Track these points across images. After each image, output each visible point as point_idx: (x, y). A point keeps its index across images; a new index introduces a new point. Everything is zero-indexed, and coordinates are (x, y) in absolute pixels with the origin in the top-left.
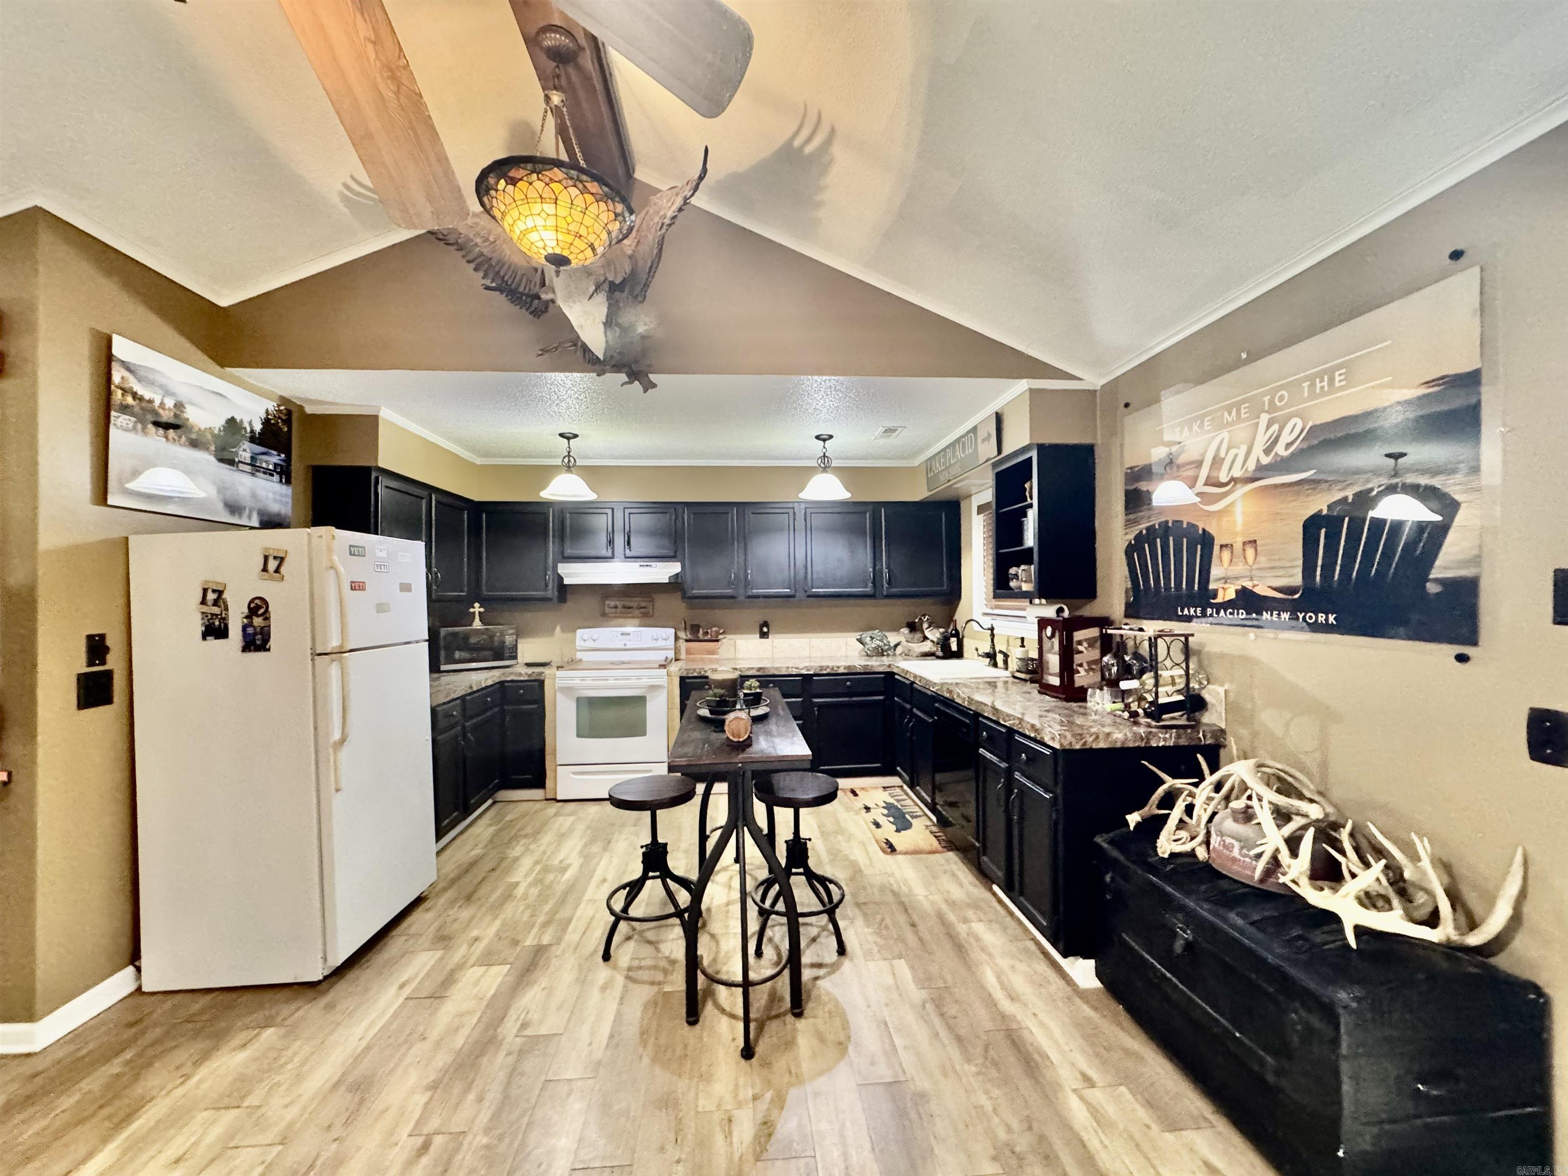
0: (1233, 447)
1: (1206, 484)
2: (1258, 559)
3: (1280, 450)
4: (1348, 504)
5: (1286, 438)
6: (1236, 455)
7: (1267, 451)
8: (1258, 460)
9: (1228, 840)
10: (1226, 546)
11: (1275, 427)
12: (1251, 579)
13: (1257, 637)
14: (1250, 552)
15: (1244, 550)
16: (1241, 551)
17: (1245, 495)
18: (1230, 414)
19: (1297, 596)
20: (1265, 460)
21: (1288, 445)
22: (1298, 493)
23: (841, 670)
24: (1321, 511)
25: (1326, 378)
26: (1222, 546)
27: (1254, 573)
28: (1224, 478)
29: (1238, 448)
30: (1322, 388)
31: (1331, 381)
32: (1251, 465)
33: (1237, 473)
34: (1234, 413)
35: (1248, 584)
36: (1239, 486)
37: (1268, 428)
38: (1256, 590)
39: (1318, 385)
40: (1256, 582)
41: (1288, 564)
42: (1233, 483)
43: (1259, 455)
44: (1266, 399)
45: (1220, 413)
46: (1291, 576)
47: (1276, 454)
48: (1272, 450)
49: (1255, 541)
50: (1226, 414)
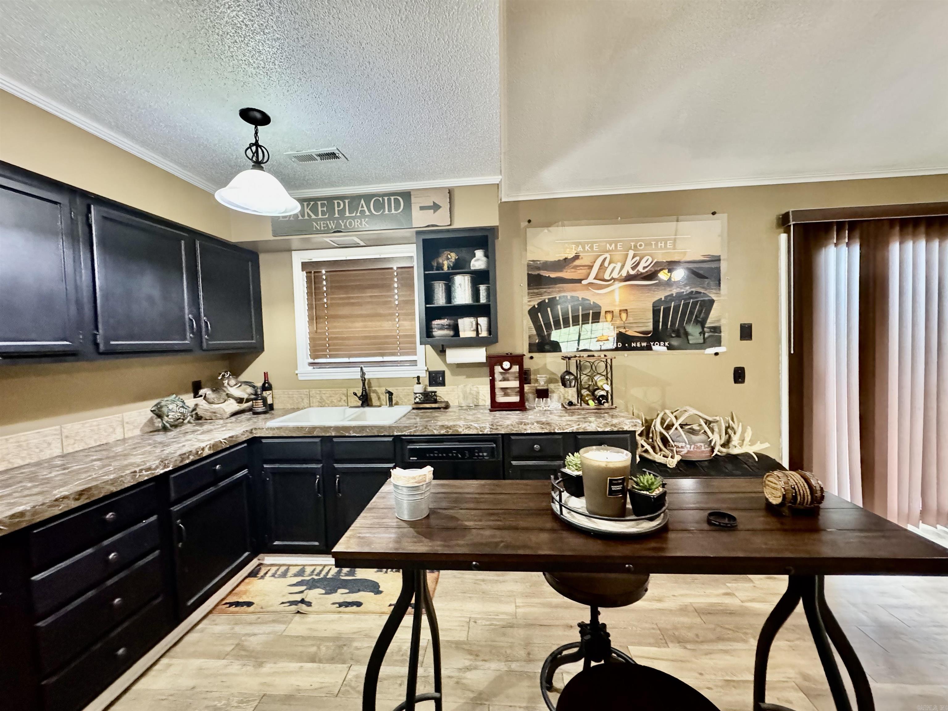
0: (613, 263)
1: (595, 279)
2: (628, 318)
3: (640, 268)
4: (674, 297)
5: (642, 264)
6: (615, 267)
7: (633, 268)
8: (628, 272)
9: (699, 445)
10: (609, 312)
11: (637, 258)
12: (625, 328)
13: (628, 355)
14: (624, 316)
15: (620, 314)
16: (618, 315)
17: (620, 287)
18: (611, 245)
19: (649, 335)
20: (632, 272)
21: (644, 268)
22: (650, 290)
23: (207, 452)
24: (661, 299)
25: (663, 242)
26: (606, 312)
27: (626, 325)
28: (607, 277)
29: (616, 264)
30: (661, 246)
31: (666, 244)
32: (624, 273)
33: (615, 275)
34: (613, 245)
35: (623, 330)
36: (616, 282)
37: (633, 258)
38: (627, 333)
39: (659, 245)
40: (627, 330)
41: (646, 321)
42: (613, 281)
43: (628, 269)
44: (633, 244)
45: (604, 244)
46: (647, 326)
47: (638, 270)
48: (635, 269)
49: (626, 310)
50: (608, 245)
